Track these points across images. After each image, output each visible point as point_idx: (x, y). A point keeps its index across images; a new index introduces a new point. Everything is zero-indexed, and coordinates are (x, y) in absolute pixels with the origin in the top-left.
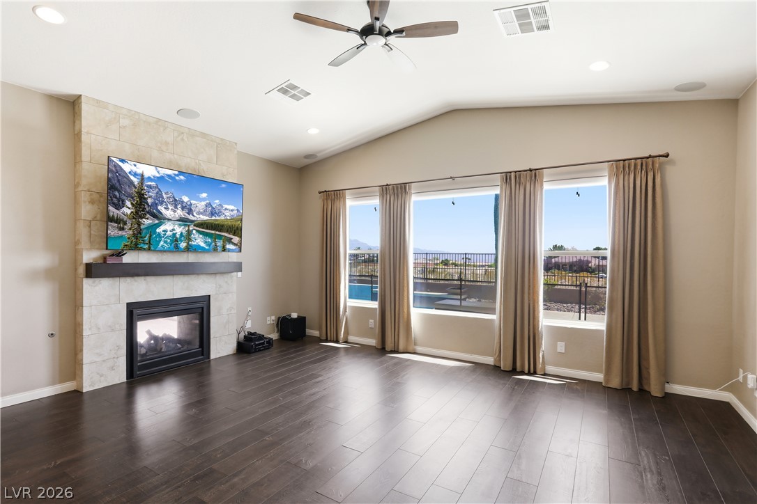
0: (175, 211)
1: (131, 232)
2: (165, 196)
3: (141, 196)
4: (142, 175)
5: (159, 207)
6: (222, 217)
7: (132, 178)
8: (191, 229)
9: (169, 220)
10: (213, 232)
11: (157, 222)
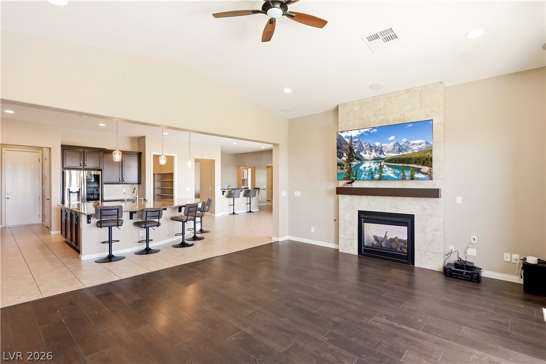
0: (370, 154)
1: (346, 170)
2: (364, 146)
3: (351, 149)
4: (351, 137)
5: (361, 153)
6: (410, 152)
7: (346, 140)
8: (382, 164)
9: (367, 160)
10: (401, 165)
11: (360, 162)
